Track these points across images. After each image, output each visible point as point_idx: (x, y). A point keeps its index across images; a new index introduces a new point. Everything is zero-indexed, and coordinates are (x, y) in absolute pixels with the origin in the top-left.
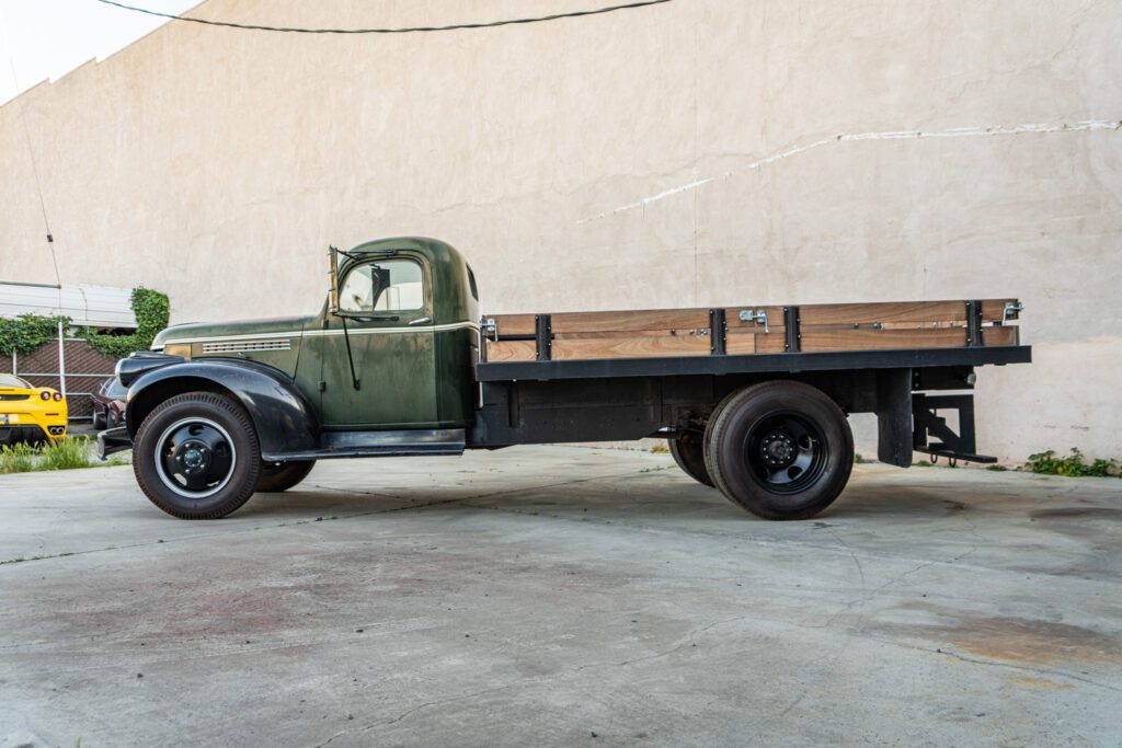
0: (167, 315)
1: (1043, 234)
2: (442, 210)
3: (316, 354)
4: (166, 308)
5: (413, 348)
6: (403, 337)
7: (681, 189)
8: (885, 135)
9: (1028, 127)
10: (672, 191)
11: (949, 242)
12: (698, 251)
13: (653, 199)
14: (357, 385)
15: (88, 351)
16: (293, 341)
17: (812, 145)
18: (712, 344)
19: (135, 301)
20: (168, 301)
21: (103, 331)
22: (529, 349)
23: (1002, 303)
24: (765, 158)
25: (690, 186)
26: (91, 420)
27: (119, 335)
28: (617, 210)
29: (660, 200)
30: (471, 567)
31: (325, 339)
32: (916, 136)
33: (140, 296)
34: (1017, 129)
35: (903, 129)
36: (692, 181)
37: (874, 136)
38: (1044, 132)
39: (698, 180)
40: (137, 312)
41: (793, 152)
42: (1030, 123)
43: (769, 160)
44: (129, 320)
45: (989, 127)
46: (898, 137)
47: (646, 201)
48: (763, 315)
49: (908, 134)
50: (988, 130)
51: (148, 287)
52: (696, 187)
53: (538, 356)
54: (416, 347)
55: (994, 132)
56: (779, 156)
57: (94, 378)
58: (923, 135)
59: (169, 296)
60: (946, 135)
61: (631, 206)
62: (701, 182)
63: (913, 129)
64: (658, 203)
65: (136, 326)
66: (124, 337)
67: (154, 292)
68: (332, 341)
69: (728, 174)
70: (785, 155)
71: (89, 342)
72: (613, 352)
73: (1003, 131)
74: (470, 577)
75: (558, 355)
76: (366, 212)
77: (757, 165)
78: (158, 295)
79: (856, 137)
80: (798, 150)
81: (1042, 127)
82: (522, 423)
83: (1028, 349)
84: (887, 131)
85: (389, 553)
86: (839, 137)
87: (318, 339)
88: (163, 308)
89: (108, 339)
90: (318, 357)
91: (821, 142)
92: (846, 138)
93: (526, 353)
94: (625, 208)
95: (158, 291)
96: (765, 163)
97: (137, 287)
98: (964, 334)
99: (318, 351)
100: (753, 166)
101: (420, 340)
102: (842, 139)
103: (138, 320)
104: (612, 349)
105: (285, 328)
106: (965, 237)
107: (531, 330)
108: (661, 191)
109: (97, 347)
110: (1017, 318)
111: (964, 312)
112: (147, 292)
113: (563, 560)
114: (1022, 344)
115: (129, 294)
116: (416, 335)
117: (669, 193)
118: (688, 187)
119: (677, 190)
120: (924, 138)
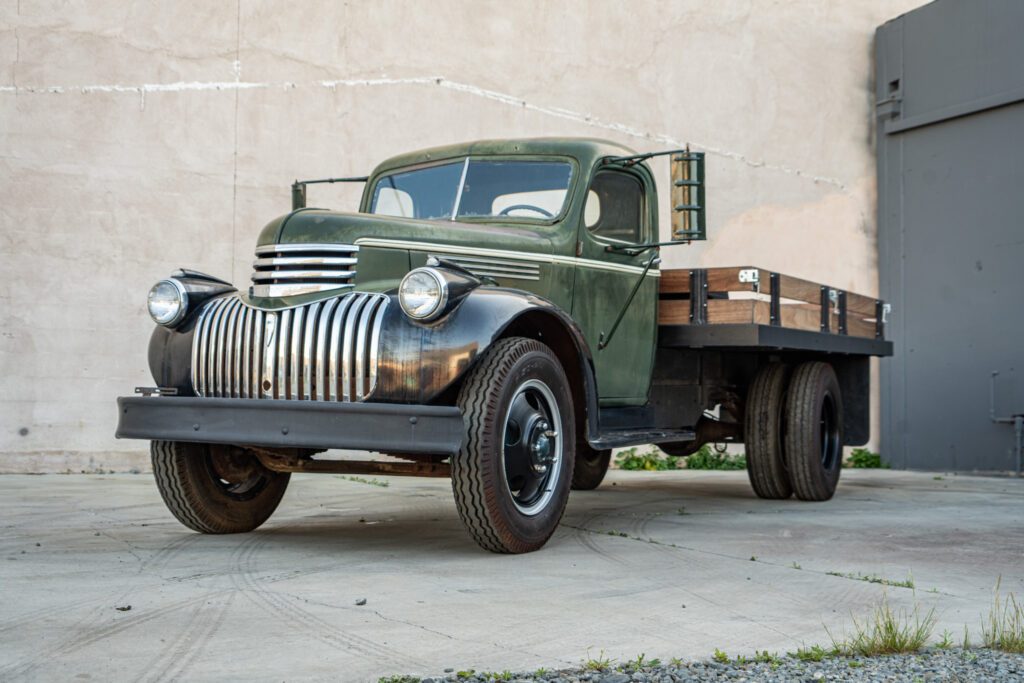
7: (212, 85)
8: (490, 94)
9: (619, 126)
10: (198, 86)
13: (162, 88)
17: (406, 81)
24: (344, 78)
25: (229, 85)
28: (90, 89)
29: (174, 92)
31: (577, 270)
32: (521, 105)
34: (611, 126)
35: (508, 94)
36: (233, 81)
37: (478, 91)
38: (632, 136)
39: (241, 81)
41: (380, 82)
42: (621, 122)
43: (351, 83)
45: (588, 116)
46: (503, 100)
47: (149, 87)
49: (513, 101)
50: (587, 119)
52: (237, 90)
55: (591, 123)
58: (527, 106)
60: (549, 112)
61: (117, 87)
62: (245, 85)
63: (518, 97)
64: (170, 96)
68: (583, 273)
69: (289, 84)
70: (372, 82)
73: (600, 124)
77: (331, 83)
79: (458, 86)
80: (389, 81)
81: (631, 131)
84: (491, 89)
86: (438, 81)
91: (417, 81)
92: (446, 84)
94: (107, 89)
96: (344, 85)
100: (327, 84)
102: (442, 83)
108: (177, 79)
117: (190, 86)
118: (224, 85)
119: (205, 86)
120: (529, 109)
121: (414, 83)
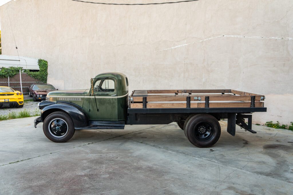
0: (47, 66)
1: (274, 66)
2: (119, 45)
3: (88, 102)
4: (47, 65)
5: (112, 102)
6: (110, 99)
7: (181, 45)
8: (235, 36)
9: (273, 37)
10: (179, 46)
11: (250, 66)
12: (185, 63)
13: (174, 47)
14: (98, 110)
15: (27, 76)
16: (82, 98)
17: (216, 37)
18: (187, 105)
19: (39, 63)
20: (47, 63)
21: (31, 71)
22: (141, 105)
23: (260, 96)
24: (204, 39)
25: (184, 45)
26: (29, 94)
27: (35, 72)
28: (165, 50)
29: (176, 48)
30: (126, 167)
31: (90, 98)
32: (243, 37)
33: (40, 61)
34: (270, 38)
37: (233, 36)
39: (186, 44)
40: (40, 66)
41: (211, 38)
42: (273, 36)
43: (205, 40)
44: (38, 68)
46: (239, 37)
47: (172, 48)
48: (200, 98)
49: (241, 36)
50: (262, 37)
51: (42, 59)
53: (143, 107)
54: (113, 101)
55: (264, 38)
56: (208, 39)
57: (29, 83)
58: (245, 37)
59: (48, 61)
60: (251, 38)
61: (169, 49)
62: (187, 44)
63: (243, 35)
64: (175, 49)
65: (39, 69)
66: (36, 72)
67: (44, 60)
68: (92, 99)
69: (194, 43)
70: (209, 39)
71: (27, 74)
72: (162, 107)
73: (266, 38)
74: (126, 172)
75: (148, 107)
76: (99, 44)
77: (202, 41)
78: (45, 61)
79: (228, 36)
80: (213, 38)
81: (276, 38)
82: (139, 119)
83: (266, 108)
84: (236, 35)
85: (106, 160)
86: (223, 36)
87: (88, 98)
88: (46, 65)
89: (32, 73)
90: (88, 103)
92: (225, 36)
93: (140, 106)
94: (167, 49)
95: (45, 60)
97: (39, 59)
98: (250, 104)
99: (88, 101)
100: (201, 41)
101: (114, 99)
103: (40, 68)
104: (162, 106)
105: (80, 95)
106: (254, 65)
107: (142, 101)
108: (176, 45)
109: (30, 75)
110: (264, 100)
111: (250, 99)
112: (42, 60)
113: (148, 165)
114: (265, 106)
115: (37, 61)
116: (113, 99)
117: (178, 46)
118: (183, 45)
119: (181, 46)
120: (246, 38)
121: (218, 37)
